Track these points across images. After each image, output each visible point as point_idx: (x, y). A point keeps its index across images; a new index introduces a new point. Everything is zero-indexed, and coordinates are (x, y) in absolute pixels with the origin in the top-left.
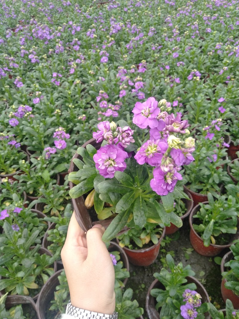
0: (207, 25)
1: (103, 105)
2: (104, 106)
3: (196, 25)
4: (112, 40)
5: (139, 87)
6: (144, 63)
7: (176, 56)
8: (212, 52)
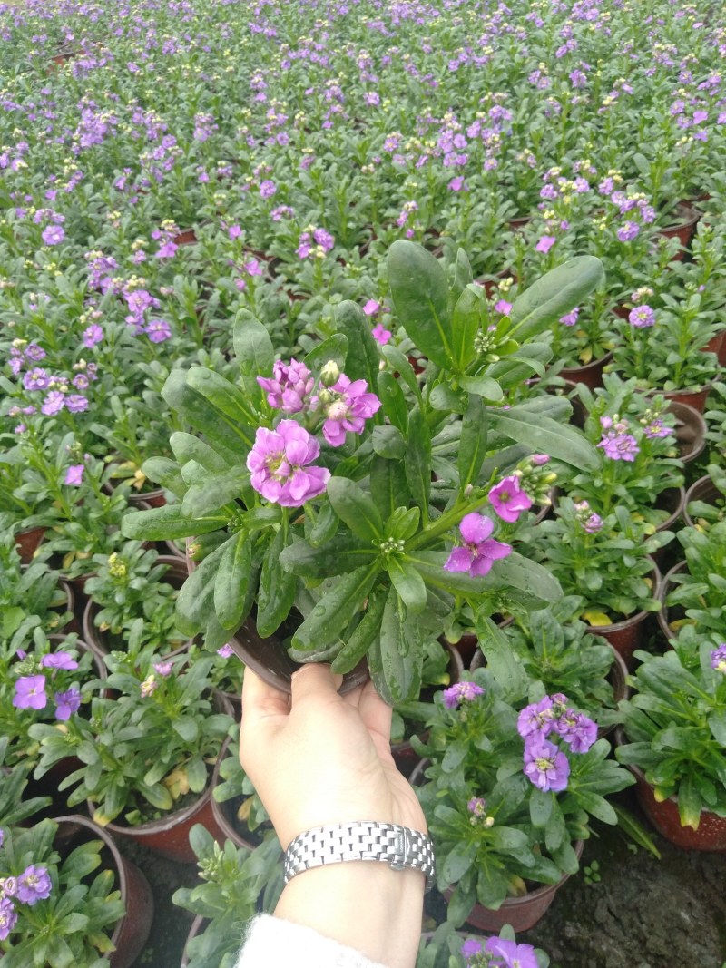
0: (370, 84)
1: (33, 383)
2: (36, 385)
3: (335, 88)
4: (72, 171)
5: (139, 308)
6: (170, 228)
7: (268, 192)
8: (371, 165)
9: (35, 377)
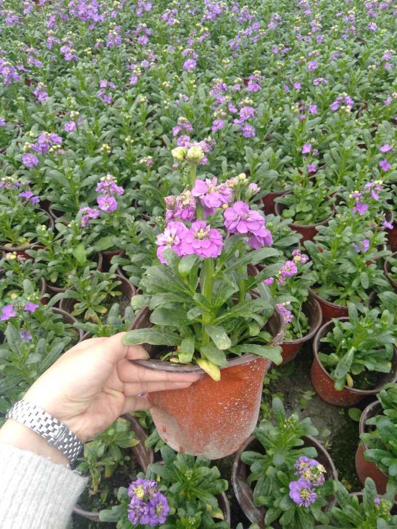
0: (371, 17)
1: (182, 142)
2: (184, 144)
3: (352, 16)
4: (205, 31)
5: (246, 116)
6: (258, 75)
7: (313, 67)
8: (375, 66)
9: (184, 139)
